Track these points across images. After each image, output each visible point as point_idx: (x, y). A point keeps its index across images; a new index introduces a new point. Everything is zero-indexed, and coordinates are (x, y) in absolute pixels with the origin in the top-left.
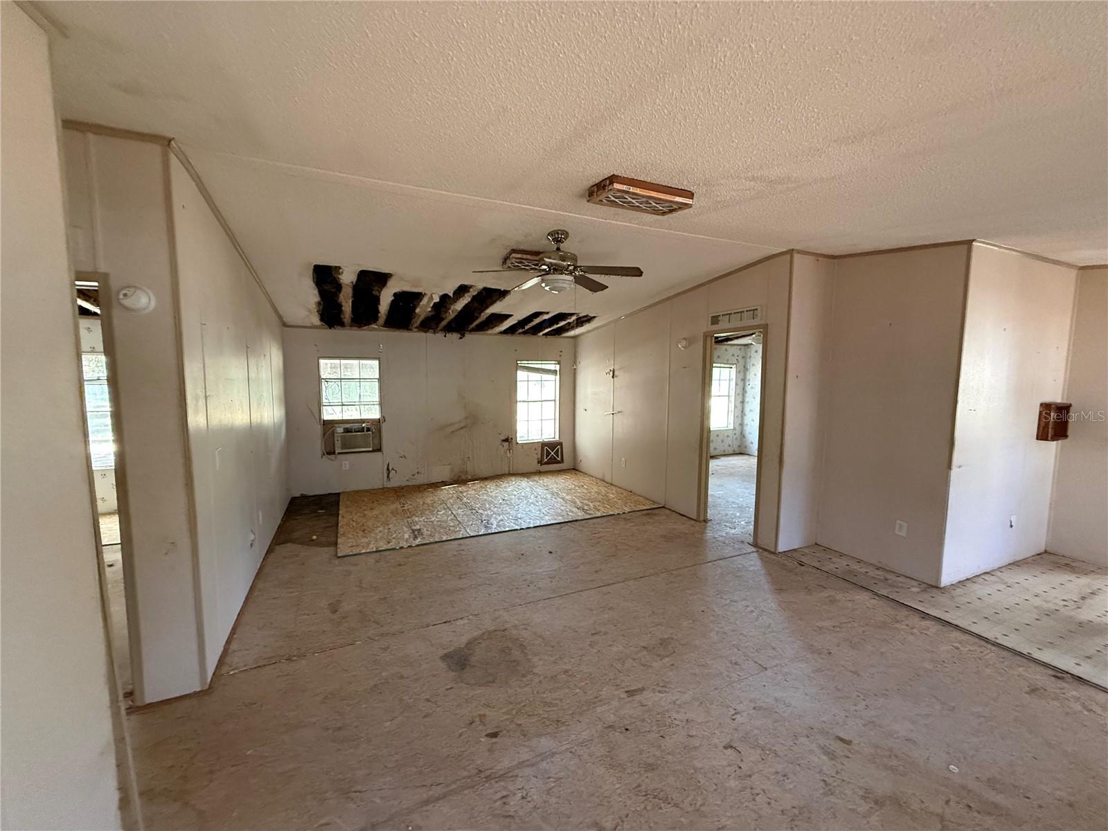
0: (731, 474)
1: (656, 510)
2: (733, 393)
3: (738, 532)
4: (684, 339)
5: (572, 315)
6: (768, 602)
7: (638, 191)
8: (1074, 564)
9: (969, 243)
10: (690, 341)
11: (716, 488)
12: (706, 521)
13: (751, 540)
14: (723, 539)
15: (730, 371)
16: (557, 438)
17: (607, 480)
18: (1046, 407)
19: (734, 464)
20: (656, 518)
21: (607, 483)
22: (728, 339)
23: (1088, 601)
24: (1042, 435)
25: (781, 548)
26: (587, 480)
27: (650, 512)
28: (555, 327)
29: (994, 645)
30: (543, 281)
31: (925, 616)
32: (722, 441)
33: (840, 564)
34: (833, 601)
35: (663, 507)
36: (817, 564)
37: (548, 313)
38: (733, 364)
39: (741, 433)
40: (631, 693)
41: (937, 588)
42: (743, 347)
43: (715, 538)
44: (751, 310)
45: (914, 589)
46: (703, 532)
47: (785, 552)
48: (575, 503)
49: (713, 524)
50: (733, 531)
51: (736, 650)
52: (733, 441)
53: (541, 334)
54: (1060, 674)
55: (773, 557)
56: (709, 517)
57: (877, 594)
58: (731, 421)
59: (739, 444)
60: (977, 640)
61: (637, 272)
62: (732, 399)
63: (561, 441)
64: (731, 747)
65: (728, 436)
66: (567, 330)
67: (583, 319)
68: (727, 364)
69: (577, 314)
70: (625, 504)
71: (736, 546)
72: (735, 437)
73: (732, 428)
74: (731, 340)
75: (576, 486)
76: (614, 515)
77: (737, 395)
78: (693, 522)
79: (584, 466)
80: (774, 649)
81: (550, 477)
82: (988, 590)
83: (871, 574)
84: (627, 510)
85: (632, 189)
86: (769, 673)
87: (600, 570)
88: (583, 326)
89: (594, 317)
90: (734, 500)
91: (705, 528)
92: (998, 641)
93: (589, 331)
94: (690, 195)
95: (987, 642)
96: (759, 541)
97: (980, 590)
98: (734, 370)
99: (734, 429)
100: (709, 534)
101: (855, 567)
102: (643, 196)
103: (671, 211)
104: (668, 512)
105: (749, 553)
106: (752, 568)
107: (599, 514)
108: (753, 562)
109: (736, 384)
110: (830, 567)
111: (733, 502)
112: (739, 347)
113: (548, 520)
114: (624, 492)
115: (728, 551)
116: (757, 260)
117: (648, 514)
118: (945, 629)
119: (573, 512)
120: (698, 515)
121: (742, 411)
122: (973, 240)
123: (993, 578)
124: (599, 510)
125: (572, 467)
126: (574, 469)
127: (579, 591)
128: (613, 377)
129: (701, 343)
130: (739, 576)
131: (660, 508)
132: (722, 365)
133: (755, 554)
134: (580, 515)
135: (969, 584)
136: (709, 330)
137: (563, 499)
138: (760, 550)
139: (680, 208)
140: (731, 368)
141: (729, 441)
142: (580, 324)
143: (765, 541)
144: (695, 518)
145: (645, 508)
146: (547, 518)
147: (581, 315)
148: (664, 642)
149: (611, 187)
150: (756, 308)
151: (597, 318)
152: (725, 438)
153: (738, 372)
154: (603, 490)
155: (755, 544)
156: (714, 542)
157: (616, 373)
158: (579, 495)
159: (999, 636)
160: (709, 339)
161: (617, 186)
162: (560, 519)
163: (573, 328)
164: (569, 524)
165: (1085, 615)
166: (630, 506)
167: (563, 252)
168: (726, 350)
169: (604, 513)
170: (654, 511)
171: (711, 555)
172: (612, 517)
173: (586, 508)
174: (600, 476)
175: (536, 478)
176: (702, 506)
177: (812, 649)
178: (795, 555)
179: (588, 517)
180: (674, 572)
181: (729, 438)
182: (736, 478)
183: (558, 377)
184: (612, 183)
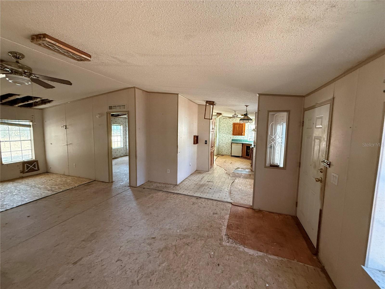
0: (123, 163)
1: (91, 183)
2: (122, 135)
3: (124, 183)
4: (99, 114)
5: (37, 98)
6: (134, 204)
7: (61, 46)
8: (201, 172)
9: (178, 94)
10: (101, 115)
11: (116, 169)
12: (112, 182)
13: (128, 185)
14: (119, 187)
15: (121, 127)
16: (34, 158)
17: (66, 174)
18: (194, 136)
19: (124, 159)
20: (91, 186)
21: (66, 176)
22: (118, 115)
23: (203, 179)
24: (194, 143)
25: (138, 185)
26: (55, 176)
27: (88, 184)
28: (26, 103)
29: (187, 196)
30: (7, 77)
31: (174, 193)
32: (119, 152)
33: (155, 185)
34: (152, 197)
35: (95, 180)
36: (148, 187)
37: (19, 95)
38: (122, 124)
39: (126, 149)
40: (75, 263)
41: (177, 185)
42: (124, 118)
43: (115, 187)
44: (123, 106)
45: (172, 187)
46: (111, 186)
47: (139, 186)
48: (47, 188)
49: (115, 183)
50: (123, 183)
51: (122, 225)
52: (123, 151)
53: (17, 105)
54: (198, 198)
55: (135, 189)
56: (114, 180)
57: (164, 191)
58: (122, 145)
59: (126, 152)
60: (184, 196)
61: (69, 83)
62: (122, 137)
63: (37, 160)
64: (119, 260)
65: (121, 150)
66: (36, 105)
67: (45, 101)
68: (120, 124)
69: (41, 98)
70: (76, 183)
71: (123, 188)
72: (124, 150)
73: (123, 147)
74: (120, 115)
75: (47, 180)
76: (70, 189)
77: (124, 135)
78: (107, 183)
79: (53, 170)
80: (135, 219)
81: (31, 179)
82: (187, 182)
83: (162, 186)
84: (77, 185)
85: (57, 44)
86: (133, 228)
87: (61, 216)
88: (46, 104)
89: (52, 101)
90: (123, 172)
91: (112, 185)
92: (188, 194)
93: (50, 107)
94: (90, 56)
95: (186, 195)
96: (131, 185)
97: (185, 183)
98: (122, 126)
99: (124, 147)
100: (114, 186)
101: (158, 185)
102: (65, 50)
103: (81, 60)
104: (97, 182)
105: (128, 189)
106: (129, 194)
107: (61, 190)
108: (129, 193)
109: (123, 131)
110: (152, 187)
111: (123, 173)
112: (123, 118)
113: (27, 201)
114: (75, 178)
115: (120, 191)
116: (123, 88)
117: (87, 185)
118: (178, 195)
119: (44, 193)
120: (109, 181)
121: (126, 141)
122: (179, 94)
123: (188, 179)
124: (61, 189)
125: (46, 172)
126: (47, 172)
127: (48, 229)
128: (66, 128)
129: (105, 116)
130: (124, 199)
131: (93, 181)
132: (118, 125)
133: (130, 189)
134: (50, 193)
135: (183, 182)
136: (108, 111)
137: (39, 188)
138: (132, 188)
139: (85, 60)
140: (121, 126)
141: (122, 152)
142: (44, 103)
143: (133, 184)
144: (108, 182)
145: (86, 183)
146: (26, 200)
147: (43, 99)
148: (92, 235)
149: (44, 39)
150: (125, 105)
151: (53, 102)
152: (120, 150)
153: (123, 127)
154: (64, 179)
155: (130, 186)
156: (115, 189)
157: (67, 127)
158: (49, 184)
159: (188, 193)
160: (109, 115)
161: (47, 39)
162: (37, 198)
163: (39, 105)
164: (42, 199)
165: (202, 183)
166: (78, 183)
167: (20, 64)
168: (119, 119)
169: (64, 189)
170: (90, 183)
171: (114, 194)
172: (69, 190)
173: (53, 189)
174: (62, 173)
175: (20, 181)
176: (110, 177)
177: (147, 214)
178: (142, 186)
179: (55, 193)
180: (98, 205)
181: (122, 151)
182: (125, 164)
183: (32, 128)
184: (44, 37)
